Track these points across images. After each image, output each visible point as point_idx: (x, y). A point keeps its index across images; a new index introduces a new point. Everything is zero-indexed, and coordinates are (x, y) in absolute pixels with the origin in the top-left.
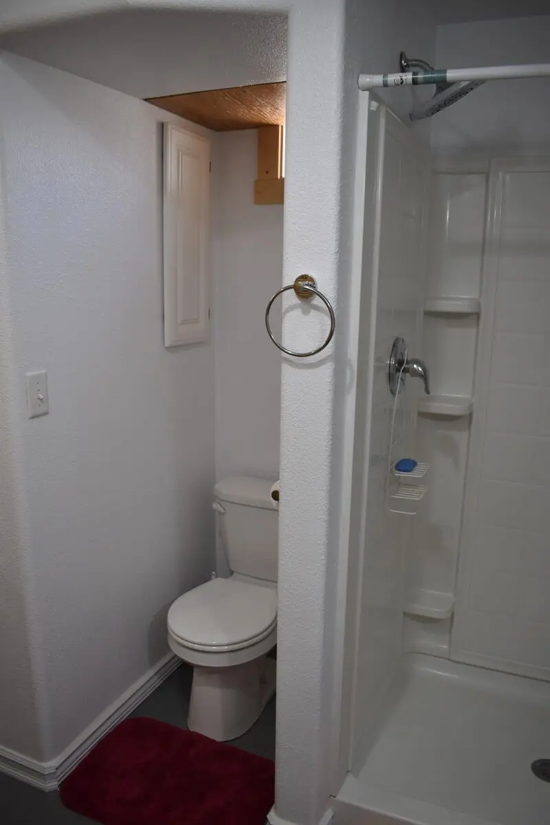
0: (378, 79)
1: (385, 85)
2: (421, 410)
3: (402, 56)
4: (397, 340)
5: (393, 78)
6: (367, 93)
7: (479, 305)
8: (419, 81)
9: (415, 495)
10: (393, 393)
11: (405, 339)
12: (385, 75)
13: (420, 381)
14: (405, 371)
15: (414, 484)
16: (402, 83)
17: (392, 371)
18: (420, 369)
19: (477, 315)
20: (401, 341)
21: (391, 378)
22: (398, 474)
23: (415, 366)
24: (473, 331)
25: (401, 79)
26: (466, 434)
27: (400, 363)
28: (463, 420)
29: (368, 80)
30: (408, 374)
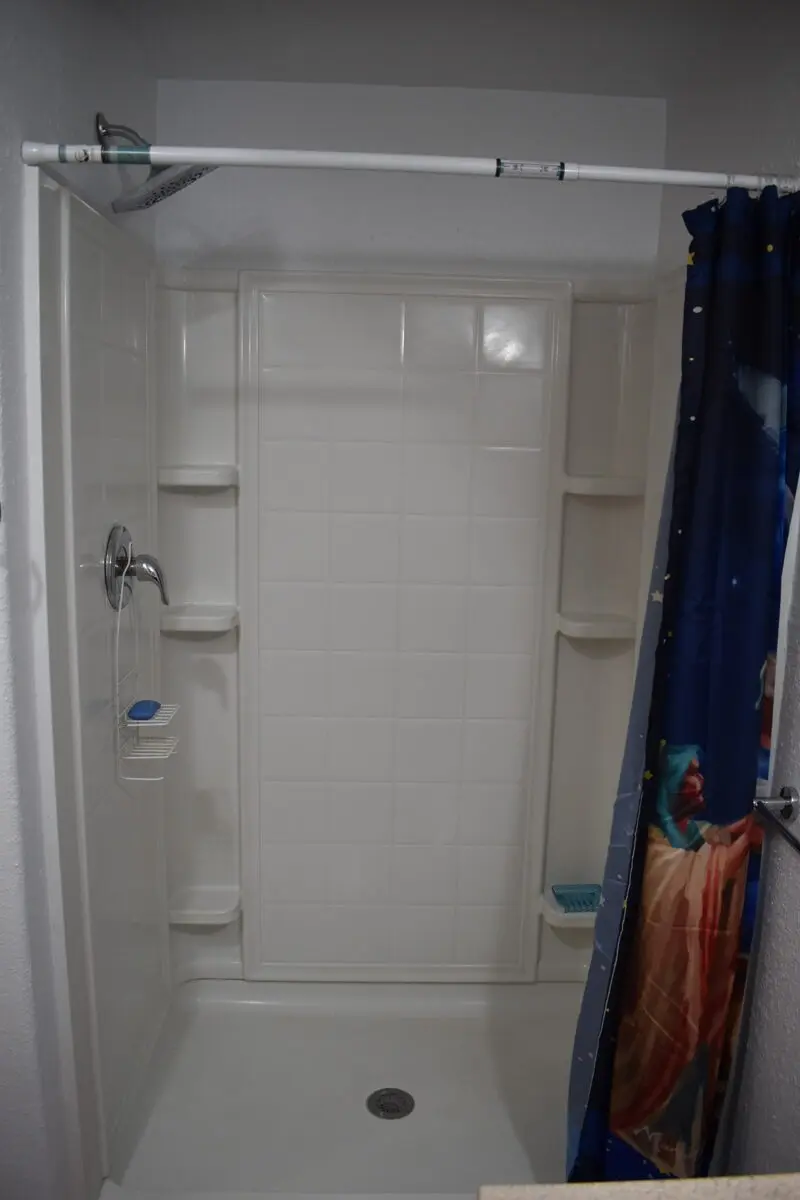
0: (51, 151)
1: (63, 160)
2: (166, 628)
3: (99, 119)
4: (114, 529)
5: (73, 151)
6: (36, 169)
7: (236, 474)
8: (112, 159)
9: (159, 752)
10: (115, 607)
11: (127, 528)
12: (62, 147)
13: (154, 588)
14: (130, 573)
15: (158, 736)
16: (87, 159)
17: (109, 573)
18: (152, 570)
19: (234, 489)
20: (122, 530)
21: (109, 585)
22: (133, 724)
23: (144, 566)
24: (230, 512)
25: (86, 154)
26: (232, 657)
27: (122, 562)
28: (227, 637)
29: (34, 150)
30: (135, 578)
